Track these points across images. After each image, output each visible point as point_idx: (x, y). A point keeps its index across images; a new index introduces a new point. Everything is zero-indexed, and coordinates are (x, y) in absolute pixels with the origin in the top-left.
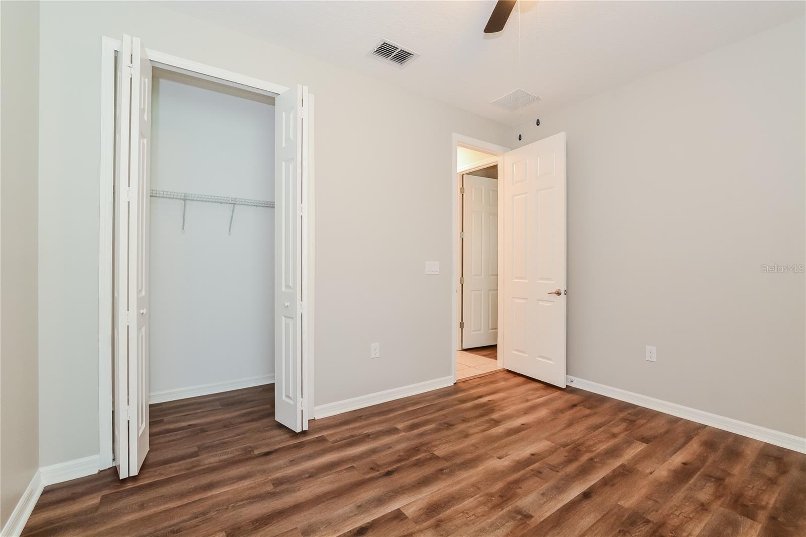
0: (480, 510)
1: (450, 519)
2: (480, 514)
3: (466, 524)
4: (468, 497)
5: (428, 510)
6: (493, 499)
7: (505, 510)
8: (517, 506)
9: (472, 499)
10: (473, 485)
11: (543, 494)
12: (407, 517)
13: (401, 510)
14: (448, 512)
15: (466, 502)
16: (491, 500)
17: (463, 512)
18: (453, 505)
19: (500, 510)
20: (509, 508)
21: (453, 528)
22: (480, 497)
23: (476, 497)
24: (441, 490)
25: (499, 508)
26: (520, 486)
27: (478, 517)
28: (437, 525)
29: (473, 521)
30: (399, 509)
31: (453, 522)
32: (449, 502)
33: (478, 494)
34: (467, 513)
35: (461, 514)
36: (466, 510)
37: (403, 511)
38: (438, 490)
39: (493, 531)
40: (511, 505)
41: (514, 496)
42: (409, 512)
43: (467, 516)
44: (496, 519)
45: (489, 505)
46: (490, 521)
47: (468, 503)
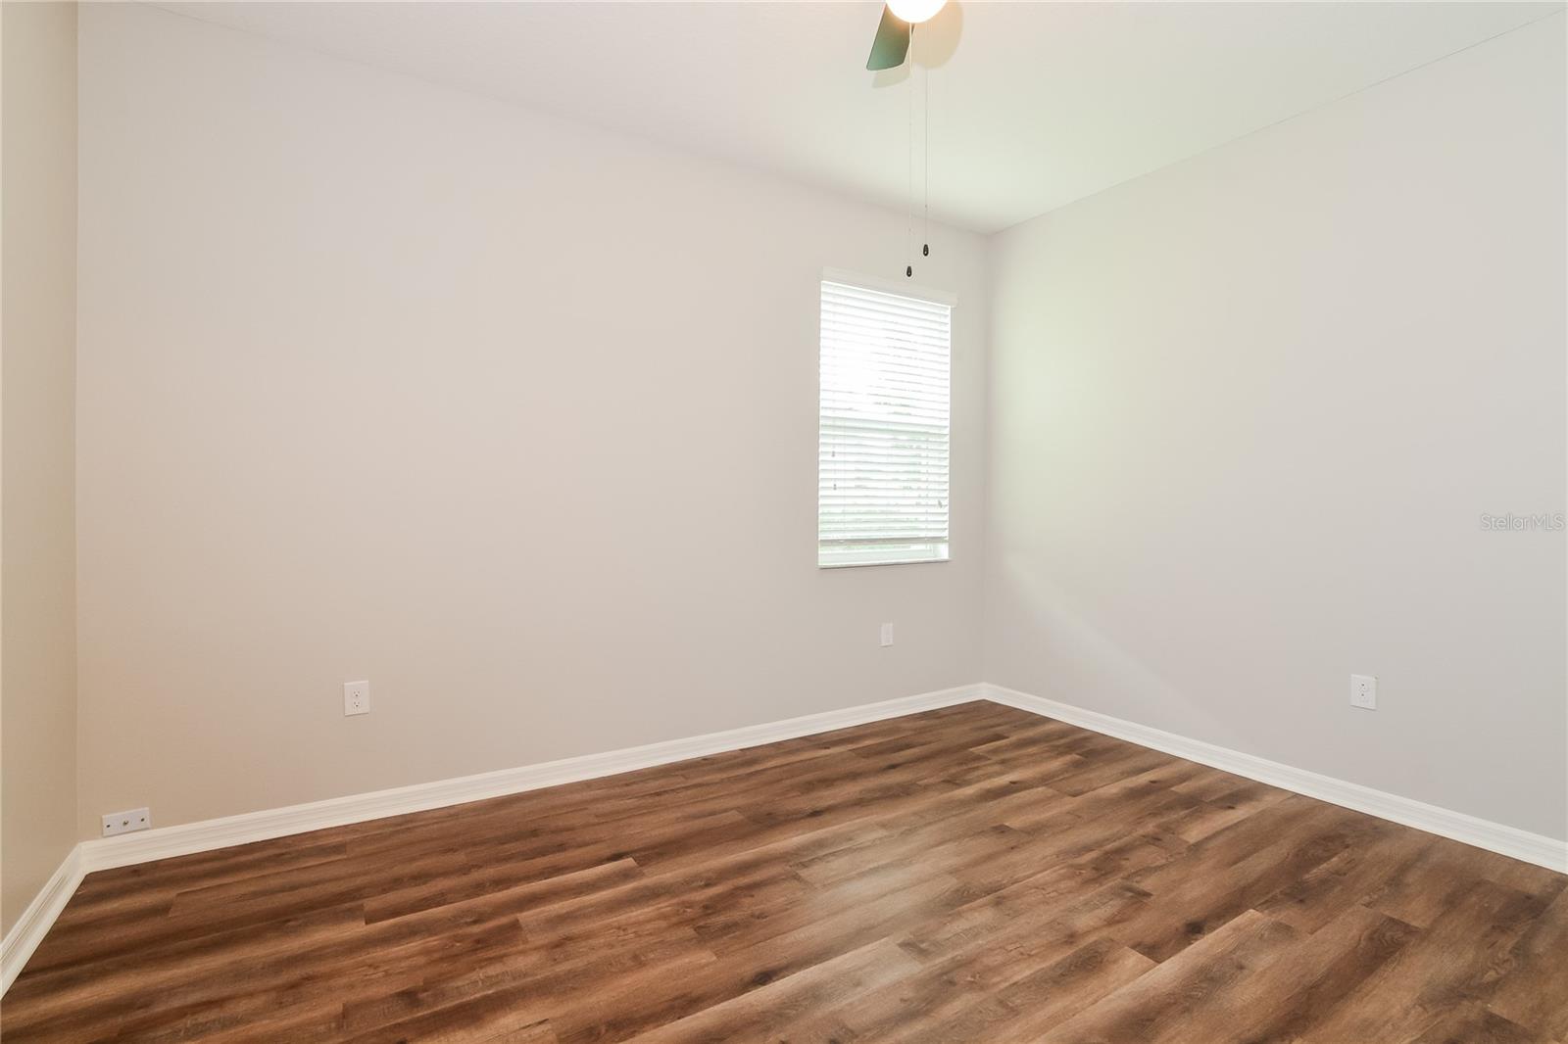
0: (997, 959)
1: (1052, 947)
2: (996, 952)
3: (1022, 937)
4: (1024, 983)
5: (1099, 959)
6: (969, 979)
7: (949, 956)
8: (922, 963)
9: (1016, 978)
10: (1014, 1012)
11: (858, 984)
12: (1134, 947)
13: (1152, 962)
14: (1057, 957)
15: (1027, 973)
16: (974, 977)
17: (1030, 956)
18: (1053, 968)
19: (959, 958)
20: (940, 961)
21: (1044, 933)
22: (999, 983)
23: (1007, 984)
24: (1090, 999)
25: (958, 961)
26: (903, 1005)
27: (1000, 948)
28: (1071, 938)
29: (1010, 941)
30: (1159, 962)
31: (1045, 942)
32: (1062, 975)
33: (1003, 990)
34: (1022, 954)
35: (1033, 953)
36: (1025, 959)
37: (1145, 958)
38: (1096, 1001)
39: (975, 927)
40: (935, 966)
41: (920, 984)
42: (1133, 959)
43: (1022, 950)
44: (968, 943)
45: (978, 967)
46: (980, 942)
47: (1023, 972)
